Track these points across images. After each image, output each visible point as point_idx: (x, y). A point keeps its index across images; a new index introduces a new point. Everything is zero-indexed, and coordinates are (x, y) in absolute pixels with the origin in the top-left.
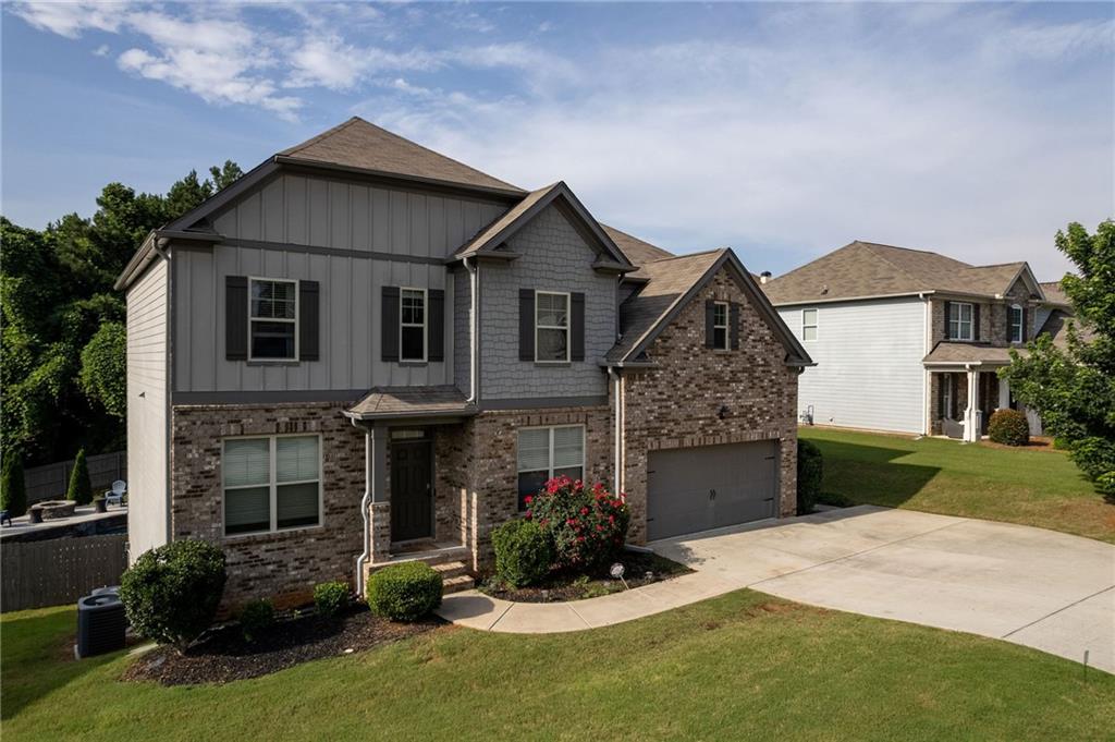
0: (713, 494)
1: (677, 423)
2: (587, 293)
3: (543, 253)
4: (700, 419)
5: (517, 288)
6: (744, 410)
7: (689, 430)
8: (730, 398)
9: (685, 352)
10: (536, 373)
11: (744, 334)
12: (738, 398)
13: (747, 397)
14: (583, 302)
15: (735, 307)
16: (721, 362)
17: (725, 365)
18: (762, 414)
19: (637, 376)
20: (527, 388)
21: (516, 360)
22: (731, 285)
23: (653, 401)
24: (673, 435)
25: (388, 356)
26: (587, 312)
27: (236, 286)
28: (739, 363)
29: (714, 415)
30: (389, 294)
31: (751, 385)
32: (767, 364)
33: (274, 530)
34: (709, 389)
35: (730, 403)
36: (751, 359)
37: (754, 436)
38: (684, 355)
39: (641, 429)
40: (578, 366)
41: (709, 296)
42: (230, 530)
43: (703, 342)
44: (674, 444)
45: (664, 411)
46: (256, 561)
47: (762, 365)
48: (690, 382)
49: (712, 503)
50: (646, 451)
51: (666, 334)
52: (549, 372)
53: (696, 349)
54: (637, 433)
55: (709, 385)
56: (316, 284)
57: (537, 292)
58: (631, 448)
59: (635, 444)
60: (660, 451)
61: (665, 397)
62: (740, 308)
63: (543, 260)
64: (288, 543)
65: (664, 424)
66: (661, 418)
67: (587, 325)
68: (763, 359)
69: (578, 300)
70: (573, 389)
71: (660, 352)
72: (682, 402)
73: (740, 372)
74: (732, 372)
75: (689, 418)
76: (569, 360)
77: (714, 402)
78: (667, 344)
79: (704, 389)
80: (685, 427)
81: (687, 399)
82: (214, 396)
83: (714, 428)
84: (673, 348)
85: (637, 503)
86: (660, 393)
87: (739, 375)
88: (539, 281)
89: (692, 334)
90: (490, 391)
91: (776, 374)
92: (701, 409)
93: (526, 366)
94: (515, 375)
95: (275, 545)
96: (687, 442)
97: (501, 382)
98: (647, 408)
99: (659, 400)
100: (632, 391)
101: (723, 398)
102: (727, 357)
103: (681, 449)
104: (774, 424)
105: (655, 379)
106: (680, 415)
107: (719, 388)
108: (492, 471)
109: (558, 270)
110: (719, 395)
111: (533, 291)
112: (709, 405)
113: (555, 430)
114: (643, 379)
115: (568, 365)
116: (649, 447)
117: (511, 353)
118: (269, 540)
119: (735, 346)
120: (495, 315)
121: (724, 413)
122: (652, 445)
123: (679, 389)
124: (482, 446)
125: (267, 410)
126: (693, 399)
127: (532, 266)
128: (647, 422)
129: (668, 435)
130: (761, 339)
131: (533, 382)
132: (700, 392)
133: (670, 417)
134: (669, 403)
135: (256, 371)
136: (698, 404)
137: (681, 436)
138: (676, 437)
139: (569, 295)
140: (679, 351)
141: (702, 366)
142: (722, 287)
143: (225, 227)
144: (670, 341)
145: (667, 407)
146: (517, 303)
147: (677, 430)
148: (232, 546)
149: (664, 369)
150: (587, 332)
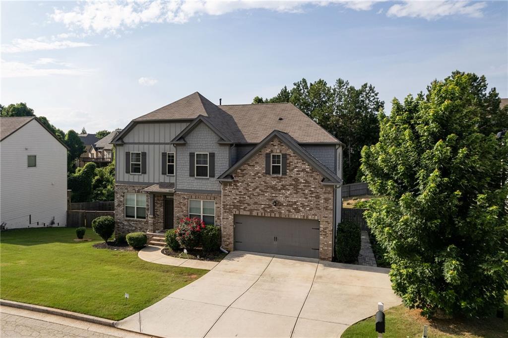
0: (276, 239)
1: (249, 205)
2: (216, 153)
3: (198, 139)
4: (263, 204)
5: (189, 152)
6: (290, 203)
7: (256, 209)
8: (281, 197)
9: (253, 176)
10: (196, 181)
11: (291, 168)
12: (287, 197)
13: (293, 197)
14: (214, 156)
15: (285, 156)
16: (275, 181)
17: (278, 182)
18: (303, 206)
19: (228, 185)
20: (192, 186)
21: (188, 176)
22: (283, 146)
23: (237, 195)
24: (246, 209)
25: (164, 173)
26: (216, 160)
27: (128, 154)
28: (287, 181)
29: (271, 204)
30: (164, 154)
31: (295, 192)
32: (307, 182)
33: (135, 218)
34: (267, 192)
35: (281, 199)
36: (296, 180)
37: (298, 216)
38: (253, 177)
39: (230, 205)
40: (212, 179)
41: (268, 151)
42: (127, 216)
43: (264, 172)
44: (248, 213)
45: (242, 199)
46: (130, 226)
47: (304, 183)
48: (256, 188)
49: (275, 243)
50: (232, 214)
51: (243, 168)
52: (200, 181)
53: (259, 174)
54: (228, 206)
55: (267, 190)
56: (145, 153)
57: (196, 153)
58: (225, 212)
59: (227, 211)
60: (239, 215)
61: (242, 194)
62: (288, 156)
63: (198, 142)
64: (137, 223)
65: (242, 204)
66: (240, 202)
67: (216, 164)
68: (304, 180)
69: (212, 155)
70: (210, 187)
71: (240, 175)
72: (252, 196)
73: (287, 185)
74: (282, 185)
75: (256, 203)
76: (208, 177)
77: (271, 198)
78: (244, 172)
79: (265, 192)
80: (253, 207)
81: (254, 195)
82: (124, 182)
83: (271, 209)
84: (247, 174)
85: (228, 233)
86: (240, 192)
87: (287, 187)
88: (197, 150)
89: (257, 168)
90: (179, 186)
91: (315, 188)
92: (263, 200)
93: (192, 178)
94: (188, 181)
95: (135, 222)
96: (255, 213)
97: (183, 183)
98: (233, 197)
99: (239, 195)
100: (226, 190)
101: (277, 197)
102: (280, 179)
103: (251, 216)
104: (313, 212)
105: (236, 186)
106: (251, 202)
107: (274, 192)
108: (179, 212)
109: (204, 145)
110: (273, 195)
111: (194, 153)
112: (267, 199)
113: (203, 201)
114: (231, 186)
115: (208, 179)
116: (234, 213)
117: (186, 174)
118: (133, 221)
119: (285, 173)
120: (181, 162)
121: (276, 203)
122: (235, 212)
123: (250, 191)
124: (176, 203)
125: (134, 187)
126: (258, 196)
127: (194, 144)
128: (233, 203)
129: (244, 209)
130: (304, 170)
131: (194, 184)
132: (262, 193)
133: (245, 202)
134: (244, 196)
135: (132, 176)
136: (261, 198)
137: (251, 211)
138: (248, 211)
139: (208, 153)
140: (250, 175)
141: (263, 182)
142: (276, 147)
143: (126, 140)
144: (245, 171)
145: (243, 198)
146: (189, 157)
147: (249, 208)
148: (126, 220)
149: (242, 182)
150: (216, 167)
